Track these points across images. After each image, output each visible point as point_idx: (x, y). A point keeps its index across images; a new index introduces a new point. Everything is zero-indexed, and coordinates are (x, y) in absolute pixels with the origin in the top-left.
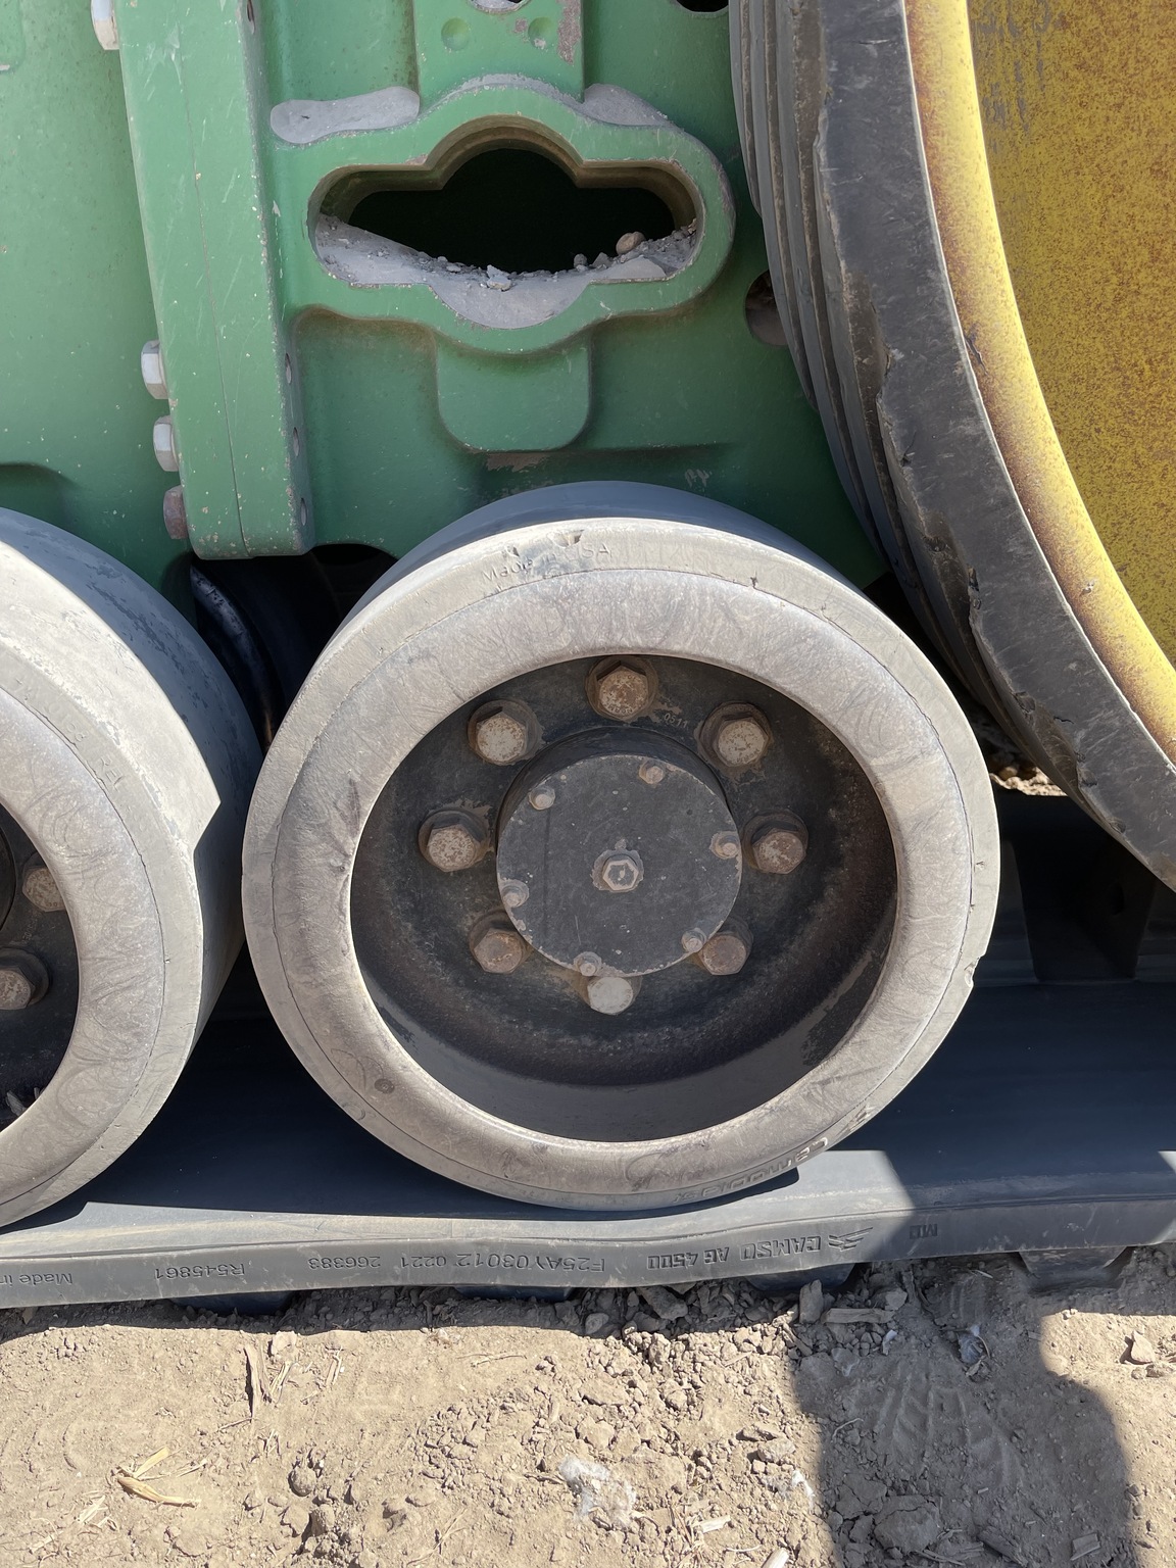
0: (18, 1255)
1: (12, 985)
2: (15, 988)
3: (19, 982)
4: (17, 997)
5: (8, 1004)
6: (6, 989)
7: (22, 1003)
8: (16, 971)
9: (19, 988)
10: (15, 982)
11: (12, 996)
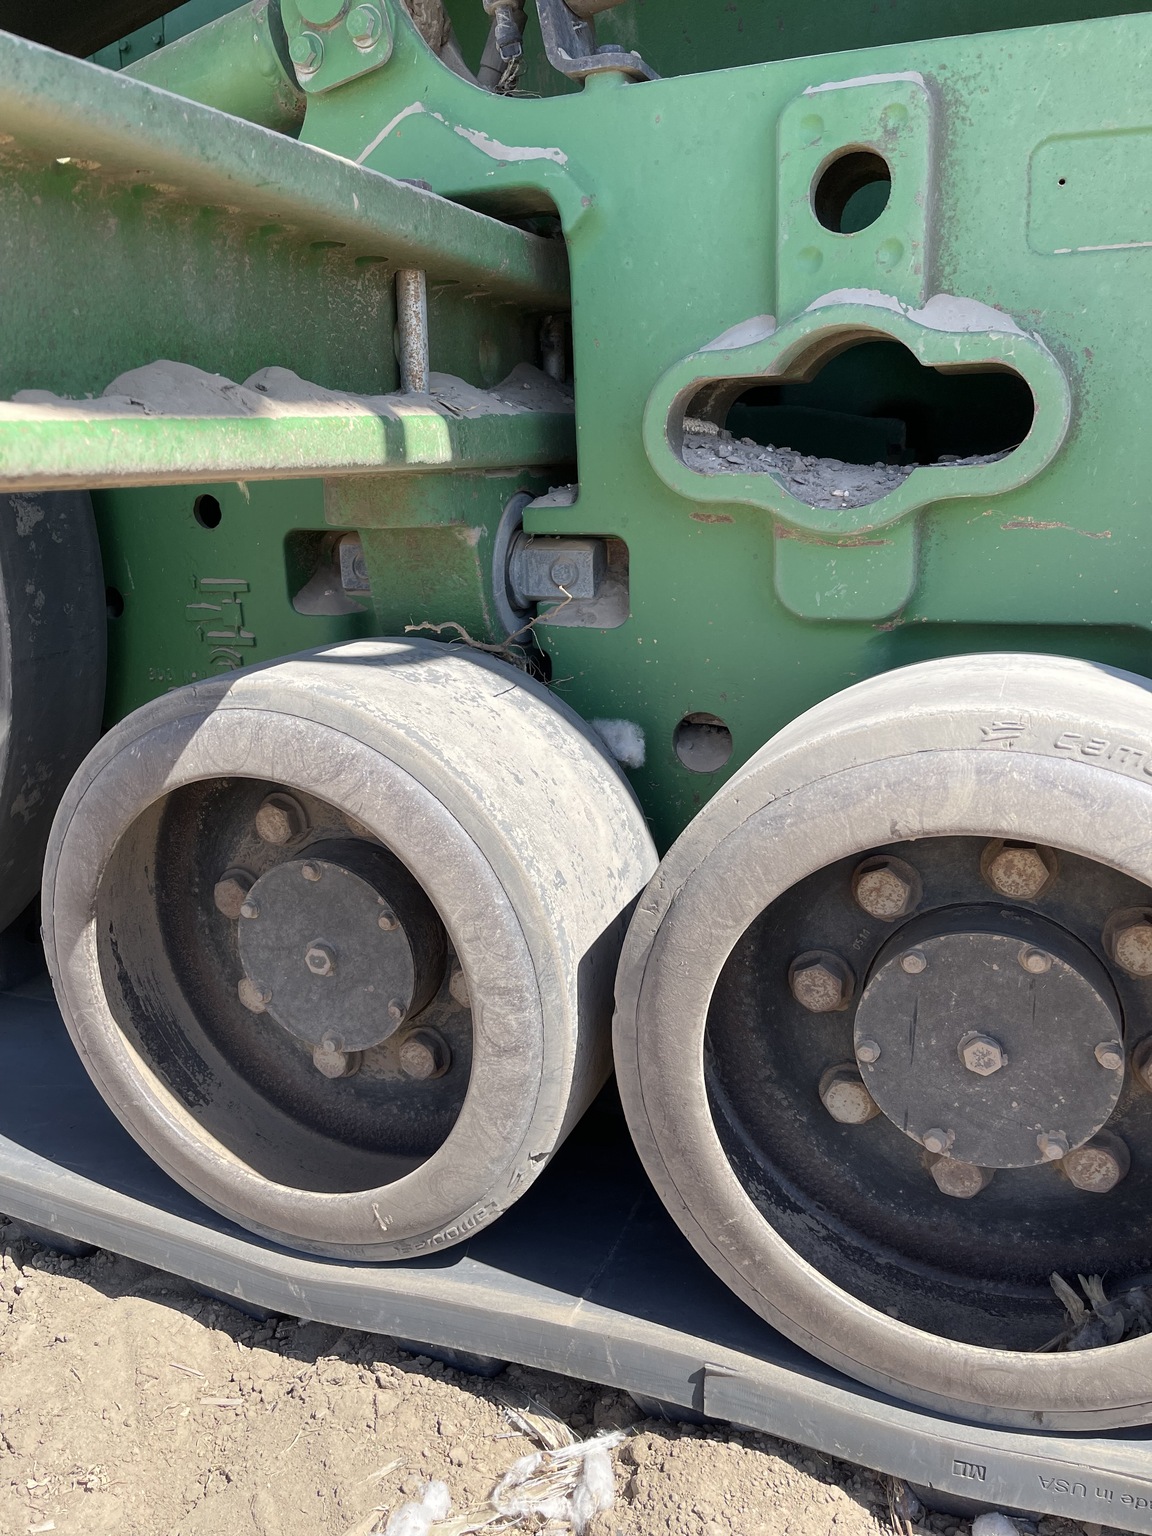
0: (1124, 1471)
1: (1100, 1166)
2: (1103, 1170)
3: (1109, 1165)
4: (1101, 1180)
5: (1090, 1185)
6: (1093, 1169)
7: (1105, 1188)
8: (1108, 1153)
9: (1108, 1171)
10: (1105, 1164)
11: (1097, 1178)
